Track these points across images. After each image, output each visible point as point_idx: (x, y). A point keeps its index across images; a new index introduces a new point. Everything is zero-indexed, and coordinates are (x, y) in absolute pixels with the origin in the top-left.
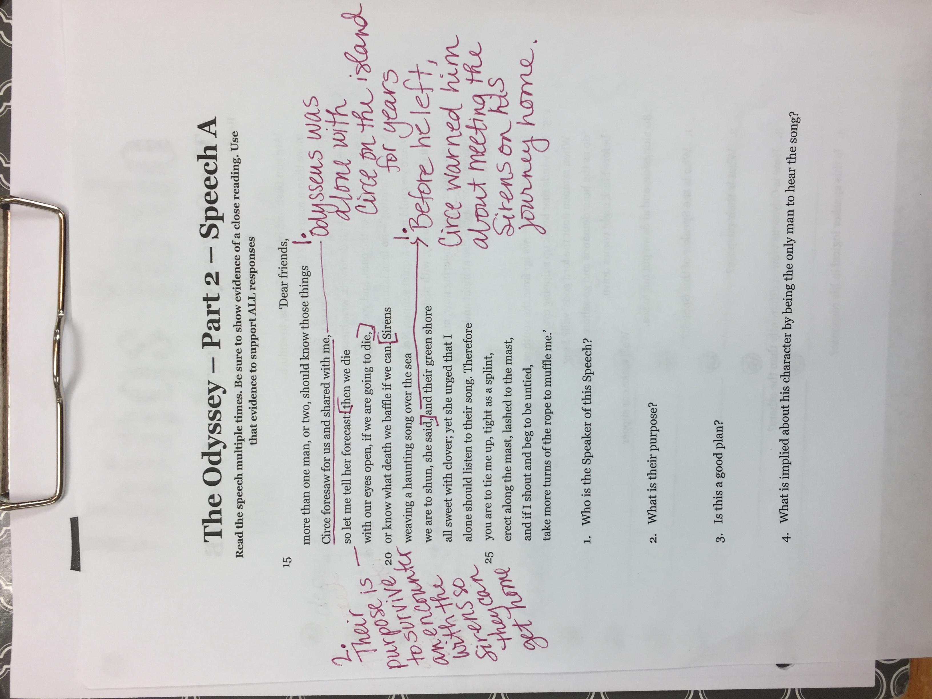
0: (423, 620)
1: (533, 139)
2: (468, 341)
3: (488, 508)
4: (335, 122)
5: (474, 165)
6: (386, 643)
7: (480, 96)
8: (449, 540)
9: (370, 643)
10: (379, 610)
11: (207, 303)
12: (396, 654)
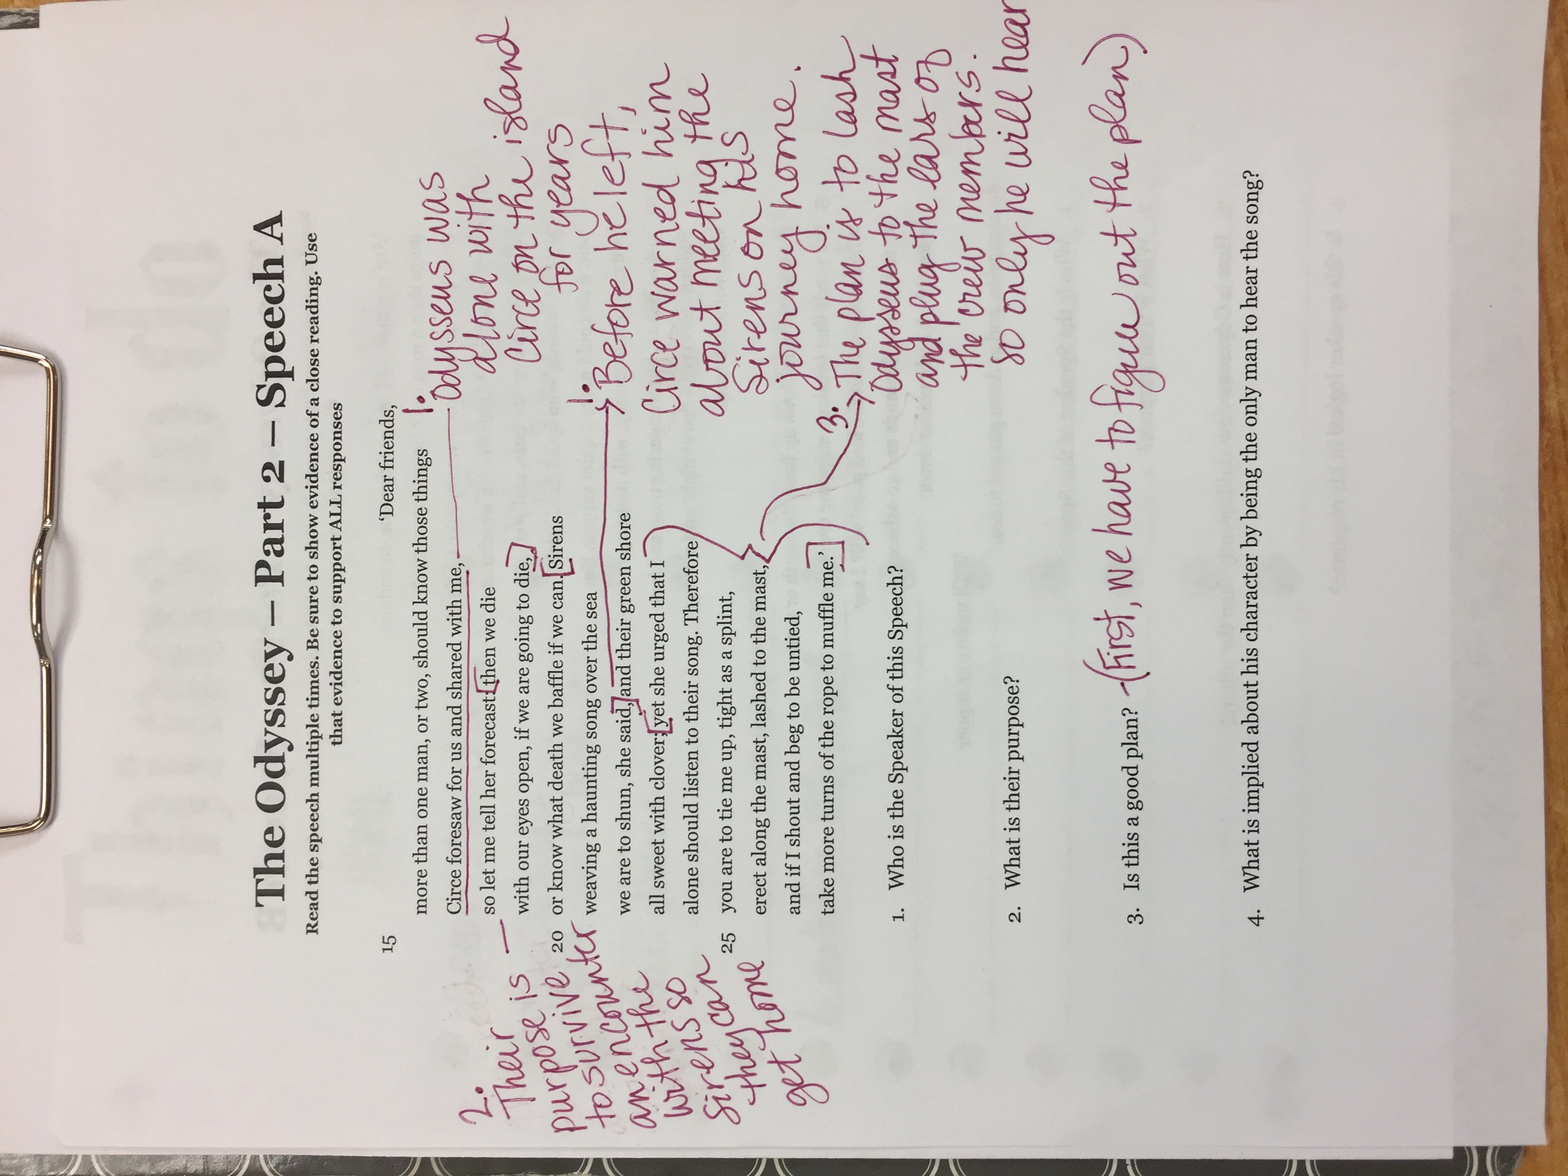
0: (614, 1048)
1: (799, 231)
2: (691, 572)
3: (726, 858)
4: (471, 213)
5: (701, 277)
6: (551, 1087)
7: (708, 163)
8: (660, 911)
9: (523, 1086)
10: (540, 1030)
11: (264, 511)
12: (568, 1108)
